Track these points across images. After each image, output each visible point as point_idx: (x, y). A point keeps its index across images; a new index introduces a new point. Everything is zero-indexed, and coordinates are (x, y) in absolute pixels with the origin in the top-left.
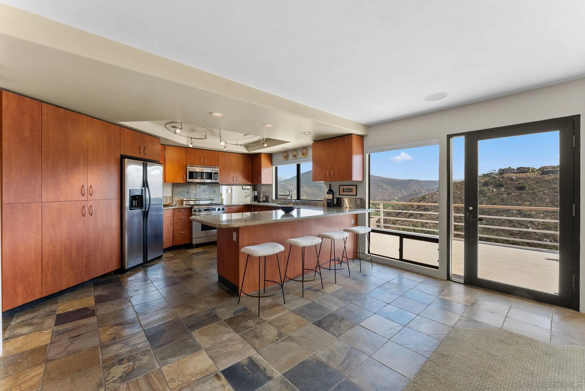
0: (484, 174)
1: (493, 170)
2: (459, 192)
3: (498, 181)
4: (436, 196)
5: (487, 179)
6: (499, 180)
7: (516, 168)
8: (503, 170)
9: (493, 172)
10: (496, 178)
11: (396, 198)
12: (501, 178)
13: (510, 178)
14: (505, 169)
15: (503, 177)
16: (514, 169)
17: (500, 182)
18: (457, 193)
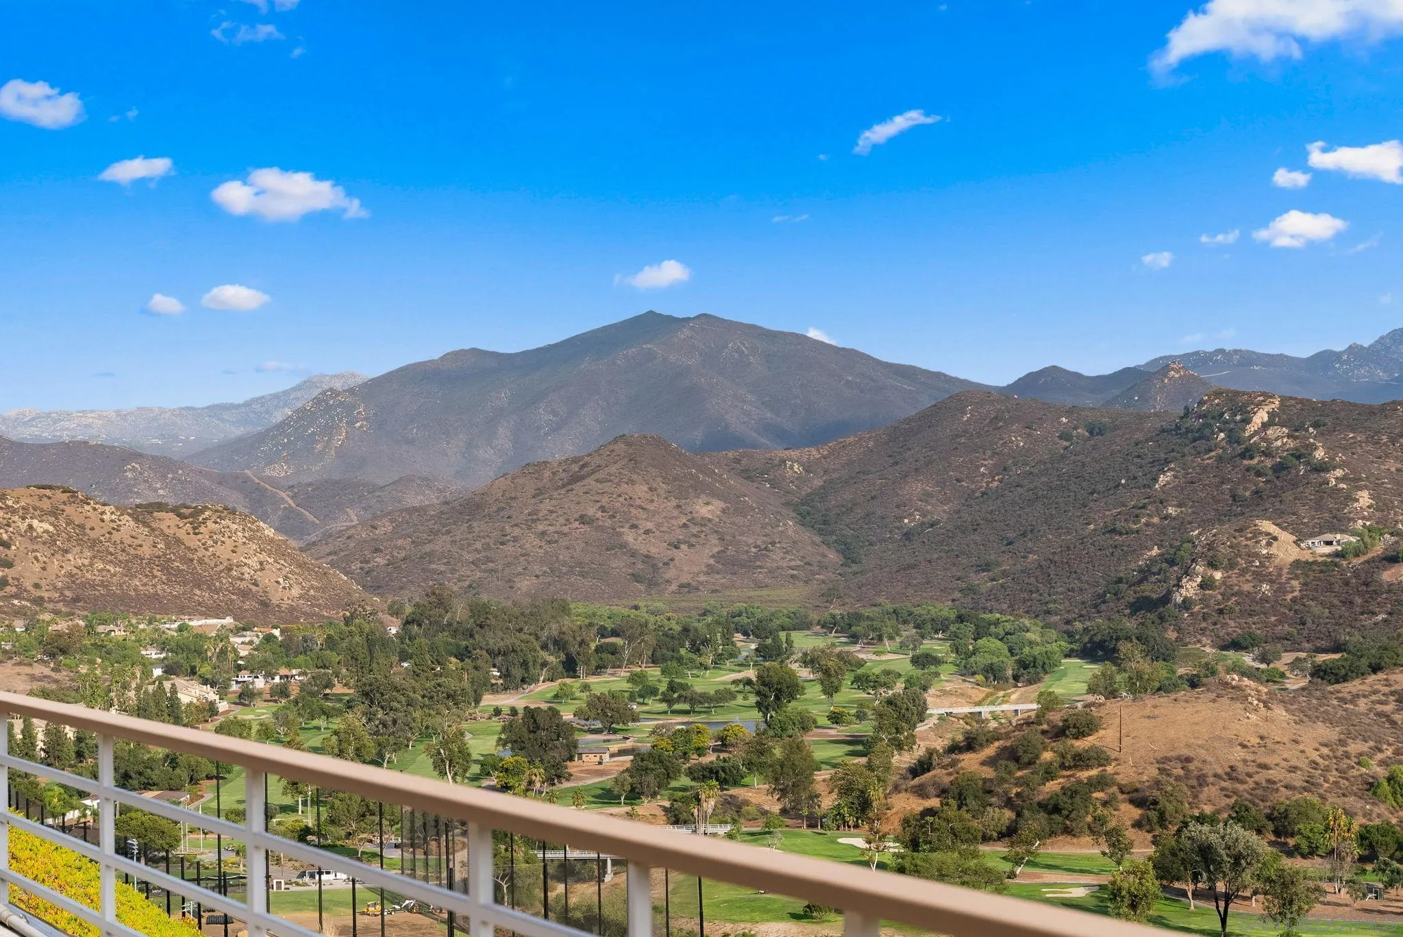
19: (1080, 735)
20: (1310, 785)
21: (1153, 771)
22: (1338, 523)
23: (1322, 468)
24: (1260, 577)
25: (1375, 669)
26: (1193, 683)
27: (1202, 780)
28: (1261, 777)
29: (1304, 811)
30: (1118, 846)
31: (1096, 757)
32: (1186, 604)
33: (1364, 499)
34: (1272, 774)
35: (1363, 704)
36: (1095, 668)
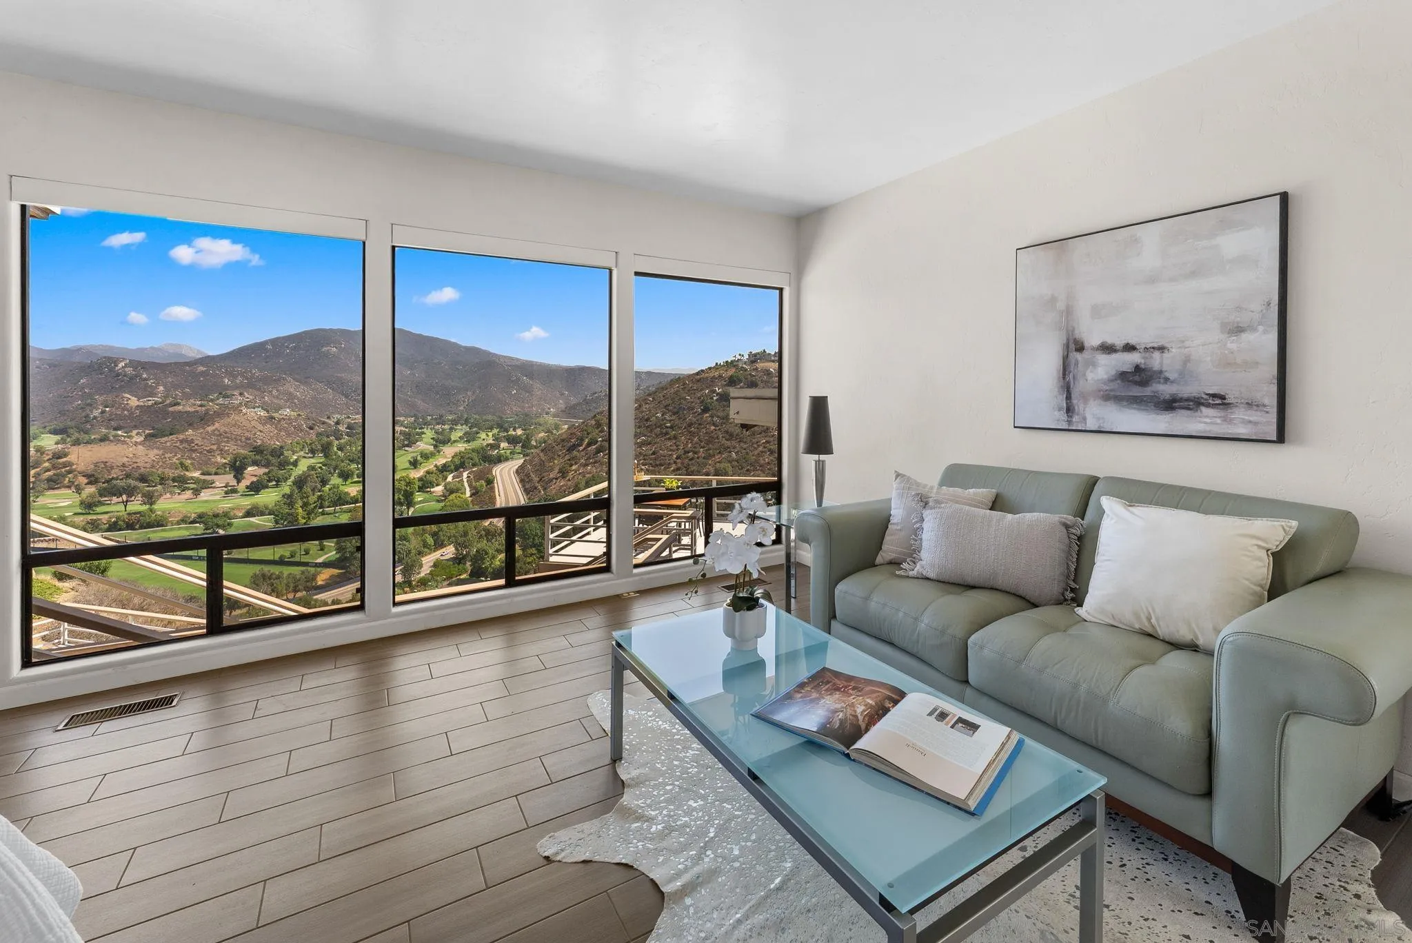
0: (727, 362)
1: (740, 355)
2: (688, 396)
3: (749, 376)
4: (647, 406)
5: (731, 372)
6: (750, 374)
7: (773, 353)
8: (755, 355)
9: (739, 357)
10: (746, 370)
11: (552, 410)
12: (754, 369)
13: (767, 371)
14: (758, 353)
15: (757, 369)
16: (770, 354)
17: (754, 379)
18: (685, 399)
19: (60, 457)
20: (153, 467)
21: (92, 466)
22: (152, 394)
23: (146, 379)
24: (124, 409)
25: (171, 434)
26: (102, 440)
27: (112, 468)
28: (135, 465)
29: (152, 474)
30: (79, 490)
31: (70, 464)
32: (95, 418)
33: (161, 388)
34: (138, 464)
35: (168, 444)
36: (58, 437)
